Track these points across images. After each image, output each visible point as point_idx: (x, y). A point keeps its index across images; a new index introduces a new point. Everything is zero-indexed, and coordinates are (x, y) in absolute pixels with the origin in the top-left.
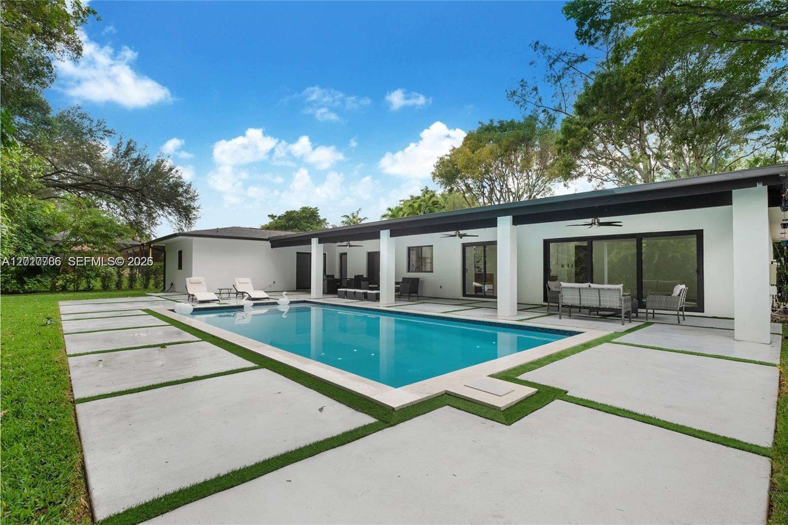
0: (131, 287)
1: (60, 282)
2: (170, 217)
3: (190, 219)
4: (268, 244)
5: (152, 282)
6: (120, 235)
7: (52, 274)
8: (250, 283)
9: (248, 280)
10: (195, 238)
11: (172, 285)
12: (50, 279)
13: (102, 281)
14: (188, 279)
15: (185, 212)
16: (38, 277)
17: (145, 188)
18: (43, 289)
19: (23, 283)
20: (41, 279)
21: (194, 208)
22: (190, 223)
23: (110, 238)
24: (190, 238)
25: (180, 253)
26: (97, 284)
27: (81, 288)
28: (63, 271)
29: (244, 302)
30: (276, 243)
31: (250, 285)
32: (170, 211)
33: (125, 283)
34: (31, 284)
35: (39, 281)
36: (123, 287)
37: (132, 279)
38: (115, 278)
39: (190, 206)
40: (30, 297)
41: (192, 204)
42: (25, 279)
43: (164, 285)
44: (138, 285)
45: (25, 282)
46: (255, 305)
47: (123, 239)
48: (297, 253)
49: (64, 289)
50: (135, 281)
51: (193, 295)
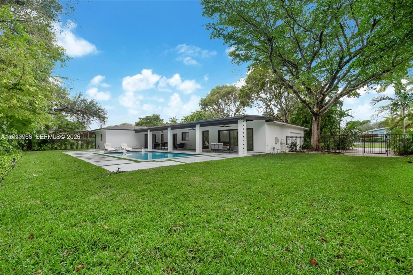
0: (82, 148)
1: (55, 146)
2: (96, 121)
3: (105, 122)
4: (134, 132)
5: (90, 146)
6: (77, 128)
7: (51, 143)
8: (126, 145)
9: (126, 144)
10: (107, 130)
11: (98, 146)
12: (51, 145)
13: (70, 146)
14: (105, 144)
15: (102, 119)
16: (47, 144)
17: (87, 111)
18: (48, 149)
19: (41, 147)
20: (48, 145)
21: (106, 118)
22: (105, 123)
23: (73, 129)
24: (105, 130)
25: (101, 135)
26: (69, 147)
27: (62, 148)
28: (56, 142)
29: (123, 151)
30: (137, 131)
31: (127, 146)
32: (96, 118)
33: (80, 146)
34: (44, 147)
35: (47, 146)
36: (79, 148)
37: (82, 145)
38: (76, 144)
39: (104, 117)
40: (44, 151)
41: (105, 116)
42: (42, 145)
43: (95, 147)
44: (84, 147)
45: (42, 146)
46: (127, 152)
47: (78, 130)
48: (145, 135)
49: (56, 149)
50: (83, 146)
51: (107, 149)
